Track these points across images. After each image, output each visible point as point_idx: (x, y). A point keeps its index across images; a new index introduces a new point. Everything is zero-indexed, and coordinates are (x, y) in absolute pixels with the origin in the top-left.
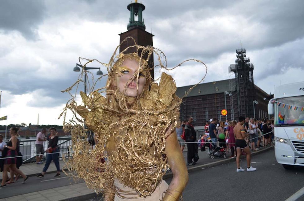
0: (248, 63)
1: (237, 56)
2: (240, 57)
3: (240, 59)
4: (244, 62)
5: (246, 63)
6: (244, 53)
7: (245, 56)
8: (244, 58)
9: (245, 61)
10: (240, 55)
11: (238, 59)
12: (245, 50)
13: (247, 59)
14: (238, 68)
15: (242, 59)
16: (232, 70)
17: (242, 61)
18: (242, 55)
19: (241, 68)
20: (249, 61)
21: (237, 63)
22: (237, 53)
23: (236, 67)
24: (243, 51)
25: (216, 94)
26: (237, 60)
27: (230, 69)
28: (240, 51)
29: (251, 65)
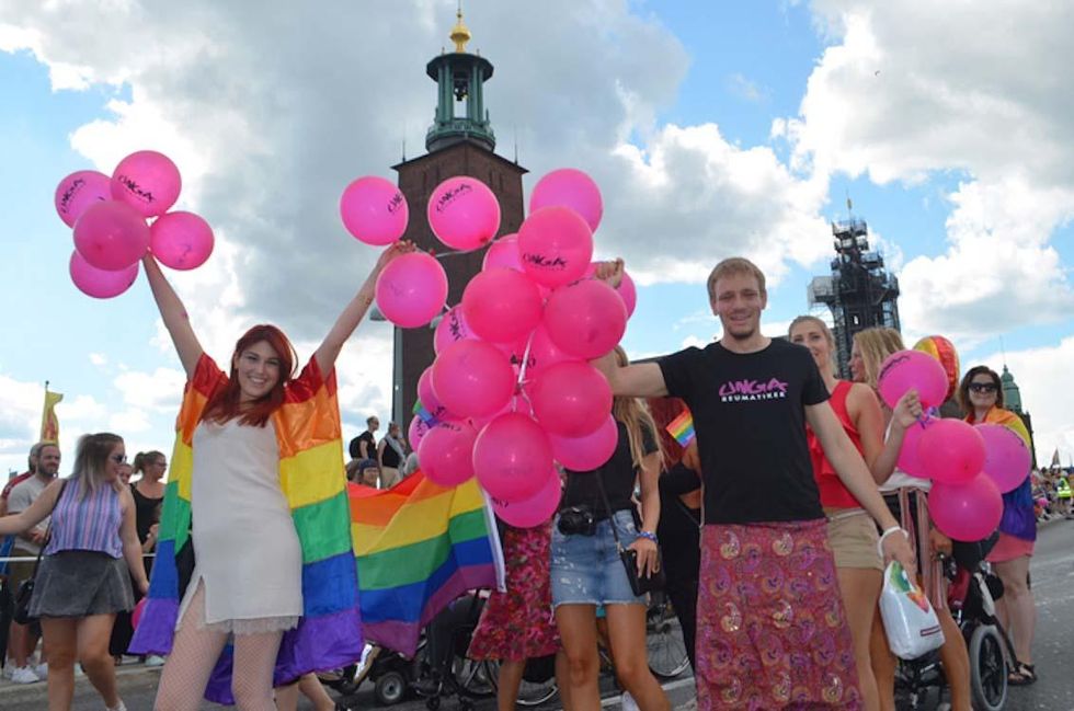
0: (877, 273)
1: (836, 244)
2: (847, 251)
3: (847, 259)
4: (865, 266)
5: (870, 272)
6: (862, 237)
7: (865, 247)
8: (863, 252)
9: (866, 263)
10: (848, 243)
11: (840, 255)
12: (865, 225)
13: (875, 259)
14: (841, 290)
15: (856, 258)
16: (819, 299)
17: (855, 264)
18: (854, 241)
19: (855, 290)
20: (879, 263)
21: (838, 273)
22: (837, 235)
23: (834, 287)
24: (859, 228)
26: (837, 259)
27: (813, 295)
28: (847, 227)
29: (888, 279)
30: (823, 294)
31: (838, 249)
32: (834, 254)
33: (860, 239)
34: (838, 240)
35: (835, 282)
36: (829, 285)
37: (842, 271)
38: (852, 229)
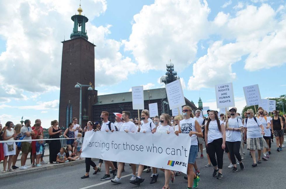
1: (167, 69)
3: (169, 73)
4: (173, 75)
5: (174, 76)
6: (173, 68)
7: (173, 70)
9: (173, 74)
10: (170, 69)
11: (168, 72)
12: (173, 65)
13: (175, 73)
14: (167, 79)
15: (171, 72)
16: (163, 81)
17: (171, 74)
18: (171, 69)
19: (170, 80)
20: (176, 74)
21: (167, 76)
22: (167, 67)
24: (172, 66)
25: (150, 100)
26: (167, 73)
27: (161, 80)
28: (169, 65)
29: (178, 78)
30: (164, 80)
31: (167, 70)
32: (167, 71)
33: (172, 68)
34: (167, 68)
35: (166, 78)
36: (165, 78)
38: (171, 66)
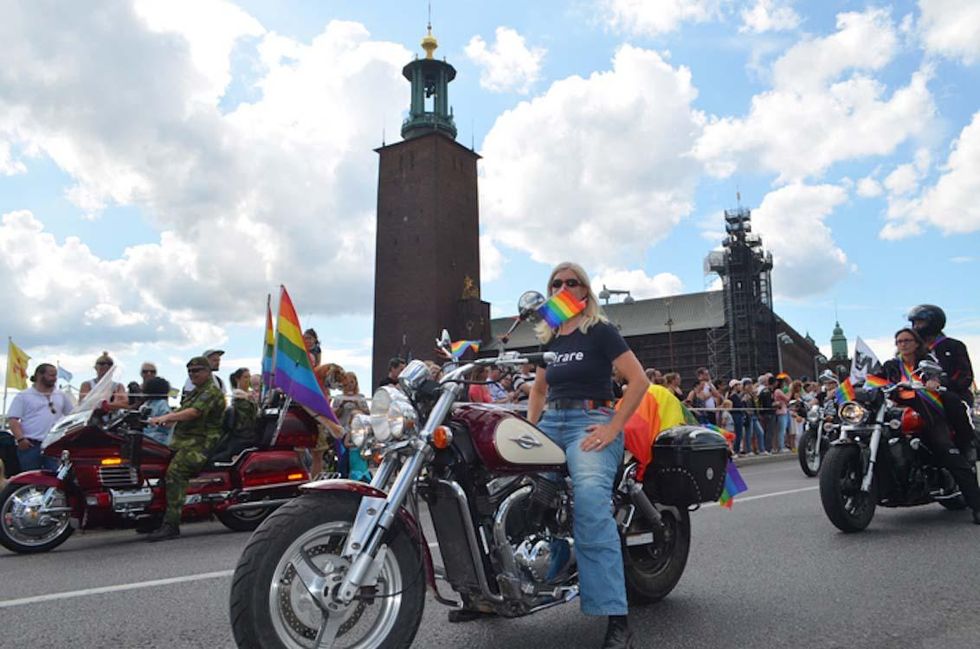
0: (756, 250)
1: (727, 227)
2: (735, 232)
3: (735, 239)
4: (748, 245)
5: (753, 249)
6: (747, 222)
7: (749, 230)
8: (747, 234)
9: (749, 242)
10: (736, 226)
11: (730, 236)
12: (749, 213)
13: (756, 239)
14: (730, 262)
15: (742, 238)
16: (713, 268)
17: (741, 243)
18: (741, 225)
19: (740, 263)
20: (758, 243)
21: (730, 251)
22: (728, 220)
23: (724, 260)
24: (745, 215)
25: (673, 333)
26: (728, 239)
27: (709, 266)
28: (736, 214)
29: (765, 255)
30: (716, 265)
31: (729, 231)
32: (725, 235)
33: (745, 223)
34: (729, 224)
35: (726, 256)
36: (721, 258)
37: (731, 248)
38: (739, 216)
